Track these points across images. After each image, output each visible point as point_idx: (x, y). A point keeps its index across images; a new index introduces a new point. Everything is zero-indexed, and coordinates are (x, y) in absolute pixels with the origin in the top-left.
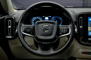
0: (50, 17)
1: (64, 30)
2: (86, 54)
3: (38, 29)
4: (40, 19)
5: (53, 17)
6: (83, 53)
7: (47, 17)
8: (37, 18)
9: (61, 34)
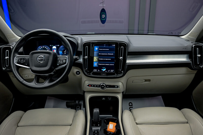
0: (59, 45)
1: (62, 61)
2: (92, 86)
3: (32, 60)
4: (47, 49)
5: (61, 46)
6: (88, 86)
7: (55, 46)
8: (44, 47)
9: (58, 65)
